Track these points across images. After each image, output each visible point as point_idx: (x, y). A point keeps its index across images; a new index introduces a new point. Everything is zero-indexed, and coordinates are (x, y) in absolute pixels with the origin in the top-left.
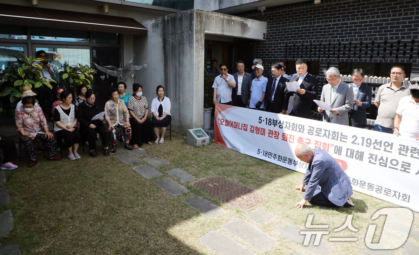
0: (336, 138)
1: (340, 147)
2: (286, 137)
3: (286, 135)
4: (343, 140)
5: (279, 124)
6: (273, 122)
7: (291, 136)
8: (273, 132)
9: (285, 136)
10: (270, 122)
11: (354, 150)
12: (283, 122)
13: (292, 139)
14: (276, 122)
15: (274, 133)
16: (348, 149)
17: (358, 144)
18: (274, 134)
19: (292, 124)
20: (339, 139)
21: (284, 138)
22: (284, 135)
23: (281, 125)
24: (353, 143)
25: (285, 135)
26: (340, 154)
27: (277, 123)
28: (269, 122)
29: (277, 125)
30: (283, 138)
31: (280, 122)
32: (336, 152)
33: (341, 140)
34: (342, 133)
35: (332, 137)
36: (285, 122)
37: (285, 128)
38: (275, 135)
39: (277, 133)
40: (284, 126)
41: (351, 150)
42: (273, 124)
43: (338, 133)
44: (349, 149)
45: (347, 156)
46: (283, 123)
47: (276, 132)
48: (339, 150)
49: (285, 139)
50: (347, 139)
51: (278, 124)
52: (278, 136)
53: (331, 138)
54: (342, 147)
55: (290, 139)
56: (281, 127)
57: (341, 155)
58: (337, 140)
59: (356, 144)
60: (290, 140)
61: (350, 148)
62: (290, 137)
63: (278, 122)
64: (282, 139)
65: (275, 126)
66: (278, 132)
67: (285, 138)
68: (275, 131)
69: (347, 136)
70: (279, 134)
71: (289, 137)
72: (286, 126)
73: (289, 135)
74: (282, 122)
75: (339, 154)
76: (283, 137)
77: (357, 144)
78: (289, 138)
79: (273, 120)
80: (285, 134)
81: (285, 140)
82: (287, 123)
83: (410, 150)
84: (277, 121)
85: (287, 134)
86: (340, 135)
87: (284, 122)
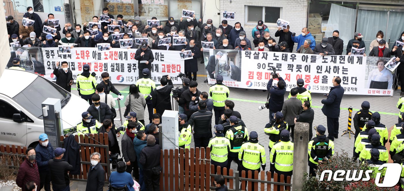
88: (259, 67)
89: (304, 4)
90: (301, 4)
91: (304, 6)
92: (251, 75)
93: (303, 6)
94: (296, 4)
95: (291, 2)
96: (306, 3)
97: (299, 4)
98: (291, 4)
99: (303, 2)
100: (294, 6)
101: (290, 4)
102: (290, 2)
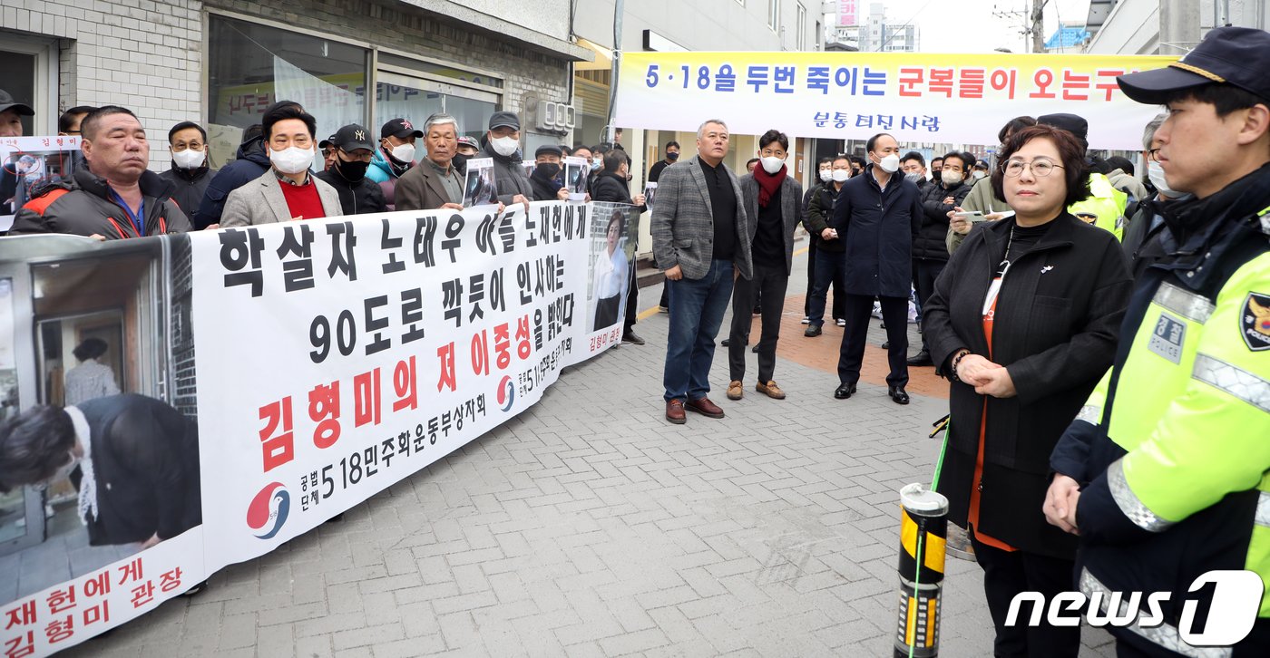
88: (320, 350)
89: (191, 35)
90: (176, 32)
91: (191, 45)
92: (279, 431)
93: (183, 44)
94: (151, 26)
95: (123, 11)
96: (198, 26)
97: (166, 30)
98: (127, 22)
99: (183, 22)
100: (142, 36)
101: (117, 21)
102: (117, 9)
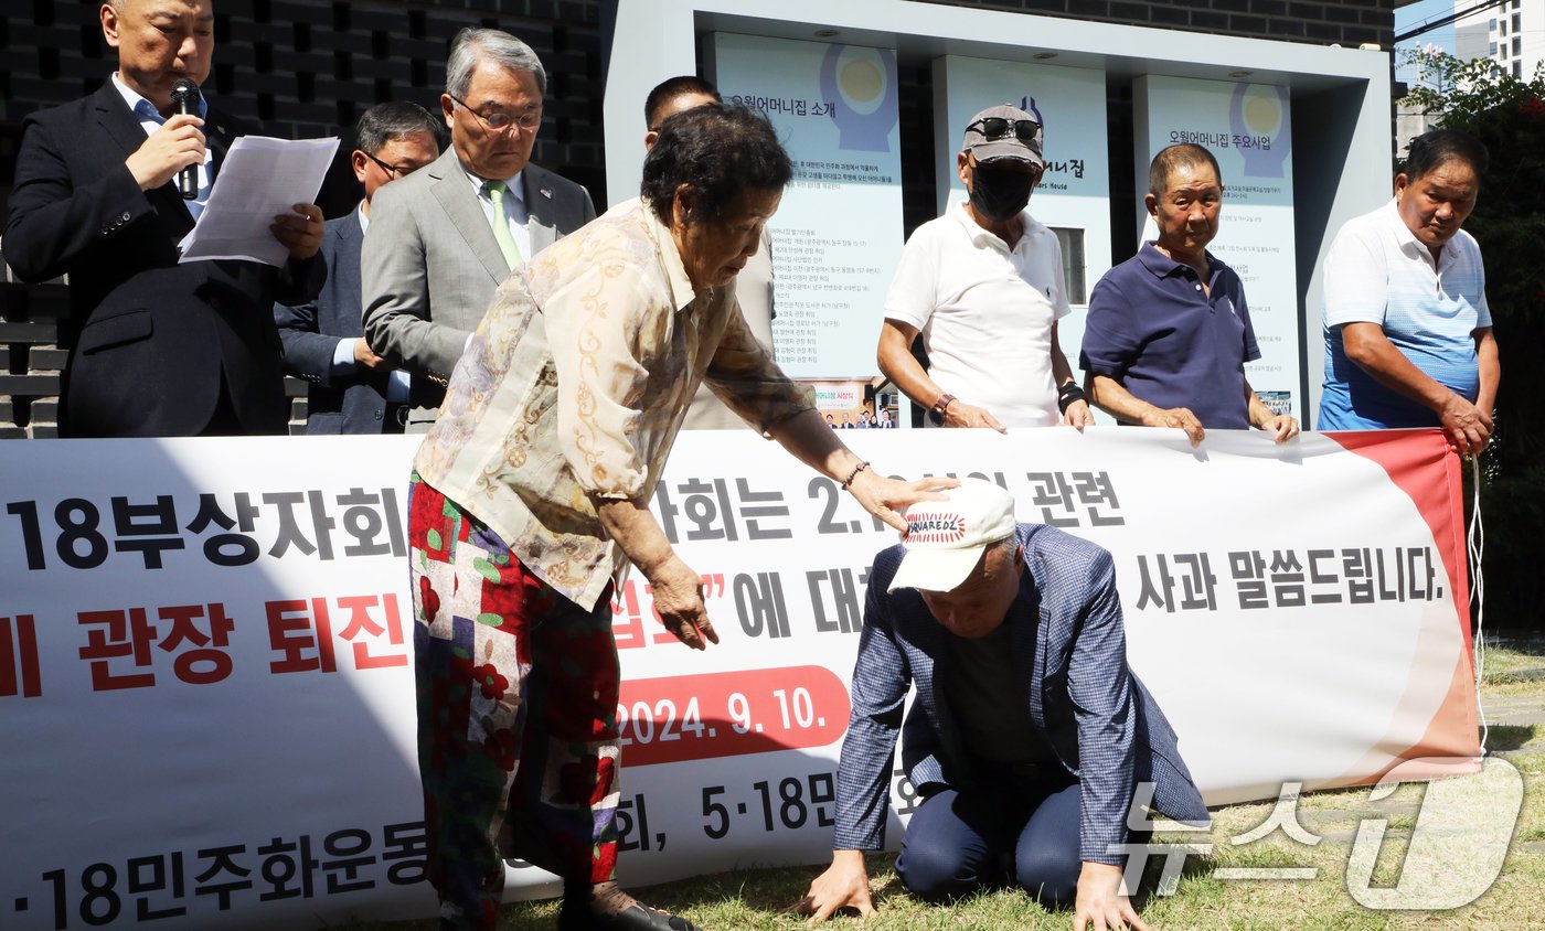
0: (718, 523)
1: (762, 577)
2: (313, 631)
3: (309, 614)
4: (765, 523)
5: (197, 527)
6: (123, 526)
7: (358, 605)
8: (152, 619)
9: (304, 624)
10: (89, 529)
11: (847, 573)
12: (241, 500)
13: (376, 630)
14: (156, 520)
15: (165, 628)
16: (814, 578)
17: (857, 527)
18: (169, 645)
19: (342, 500)
20: (741, 524)
21: (293, 646)
22: (285, 615)
23: (221, 531)
24: (826, 526)
25: (301, 614)
26: (781, 628)
27: (169, 524)
28: (70, 533)
29: (179, 544)
30: (281, 655)
31: (209, 509)
32: (752, 624)
33: (755, 533)
34: (742, 484)
35: (695, 527)
36: (268, 498)
37: (277, 552)
38: (186, 645)
39: (203, 625)
40: (266, 530)
41: (834, 573)
42: (121, 546)
43: (720, 484)
44: (822, 575)
45: (823, 625)
46: (247, 514)
47: (181, 616)
48: (766, 604)
49: (307, 653)
50: (783, 511)
51: (183, 533)
52: (225, 642)
53: (692, 535)
54: (775, 577)
55: (363, 635)
56: (227, 550)
57: (786, 633)
58: (733, 536)
59: (841, 528)
60: (360, 650)
61: (826, 568)
62: (360, 620)
63: (186, 513)
64: (277, 668)
65: (153, 562)
66: (216, 610)
67: (308, 642)
68: (164, 613)
69: (778, 496)
70: (222, 625)
71: (339, 619)
72: (289, 531)
73: (343, 602)
74: (229, 508)
75: (774, 633)
76: (277, 641)
77: (849, 527)
78: (348, 634)
79: (121, 508)
80: (300, 605)
81: (310, 665)
82: (284, 501)
83: (1075, 489)
84: (165, 506)
85: (320, 605)
86: (736, 503)
87: (255, 501)
